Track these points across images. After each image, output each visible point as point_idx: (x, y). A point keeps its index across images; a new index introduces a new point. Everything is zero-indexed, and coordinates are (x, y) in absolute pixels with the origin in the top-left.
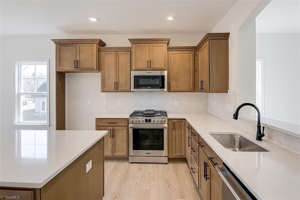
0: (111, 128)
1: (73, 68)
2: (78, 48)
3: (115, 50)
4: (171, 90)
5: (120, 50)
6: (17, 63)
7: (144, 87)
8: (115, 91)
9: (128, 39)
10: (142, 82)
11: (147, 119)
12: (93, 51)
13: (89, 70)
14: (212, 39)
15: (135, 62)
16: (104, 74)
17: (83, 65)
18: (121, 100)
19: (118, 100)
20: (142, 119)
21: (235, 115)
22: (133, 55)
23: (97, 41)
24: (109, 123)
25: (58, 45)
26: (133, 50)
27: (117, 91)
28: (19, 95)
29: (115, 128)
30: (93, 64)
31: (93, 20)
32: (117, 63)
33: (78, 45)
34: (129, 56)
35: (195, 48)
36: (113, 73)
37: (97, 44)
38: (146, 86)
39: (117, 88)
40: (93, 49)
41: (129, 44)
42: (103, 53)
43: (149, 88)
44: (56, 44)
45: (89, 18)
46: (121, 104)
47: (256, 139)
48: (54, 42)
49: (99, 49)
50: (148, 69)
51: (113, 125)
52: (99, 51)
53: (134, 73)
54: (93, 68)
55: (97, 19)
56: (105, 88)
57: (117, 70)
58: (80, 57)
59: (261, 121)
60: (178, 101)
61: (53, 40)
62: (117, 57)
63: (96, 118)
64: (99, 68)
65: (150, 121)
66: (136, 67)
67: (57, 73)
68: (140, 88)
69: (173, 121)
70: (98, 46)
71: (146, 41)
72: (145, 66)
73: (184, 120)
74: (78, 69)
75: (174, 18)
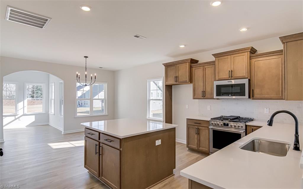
0: (197, 127)
1: (174, 82)
2: (177, 67)
3: (203, 65)
4: (254, 98)
5: (206, 65)
6: (148, 81)
7: (225, 94)
8: (203, 98)
9: (212, 55)
10: (223, 90)
11: (225, 123)
12: (186, 68)
13: (185, 82)
14: (287, 42)
15: (218, 73)
16: (195, 85)
17: (180, 79)
18: (210, 106)
19: (208, 106)
20: (221, 123)
21: (269, 121)
22: (217, 67)
23: (189, 60)
24: (195, 123)
25: (166, 67)
26: (217, 63)
27: (204, 98)
28: (149, 100)
29: (200, 128)
30: (186, 78)
31: (182, 46)
32: (204, 76)
33: (178, 65)
34: (213, 68)
36: (201, 84)
37: (189, 62)
38: (227, 94)
39: (204, 96)
40: (186, 66)
41: (213, 59)
42: (194, 69)
43: (230, 96)
44: (165, 66)
45: (179, 46)
46: (210, 109)
47: (293, 149)
48: (164, 65)
49: (191, 66)
50: (230, 78)
51: (198, 125)
52: (191, 67)
53: (216, 83)
54: (187, 81)
55: (185, 45)
56: (196, 96)
57: (204, 82)
58: (178, 74)
60: (268, 109)
61: (163, 64)
62: (204, 70)
63: (187, 119)
64: (191, 80)
65: (228, 125)
66: (219, 77)
67: (166, 85)
68: (221, 96)
69: (252, 127)
70: (190, 64)
71: (228, 53)
72: (227, 76)
74: (177, 82)
75: (248, 29)
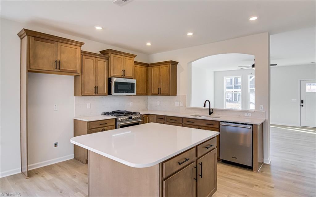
3: (95, 56)
4: (138, 94)
7: (122, 91)
8: (95, 94)
10: (120, 87)
11: (130, 117)
12: (76, 53)
13: (72, 73)
14: (171, 64)
16: (84, 79)
17: (64, 66)
18: (90, 104)
19: (87, 104)
20: (126, 117)
22: (112, 63)
23: (81, 44)
24: (101, 124)
29: (106, 128)
30: (76, 67)
32: (96, 68)
33: (59, 44)
34: (106, 63)
35: (147, 65)
36: (92, 78)
39: (97, 92)
42: (83, 57)
50: (123, 77)
51: (102, 126)
54: (77, 71)
55: (103, 28)
56: (85, 92)
58: (61, 58)
59: (211, 108)
62: (97, 62)
68: (118, 93)
73: (148, 115)
